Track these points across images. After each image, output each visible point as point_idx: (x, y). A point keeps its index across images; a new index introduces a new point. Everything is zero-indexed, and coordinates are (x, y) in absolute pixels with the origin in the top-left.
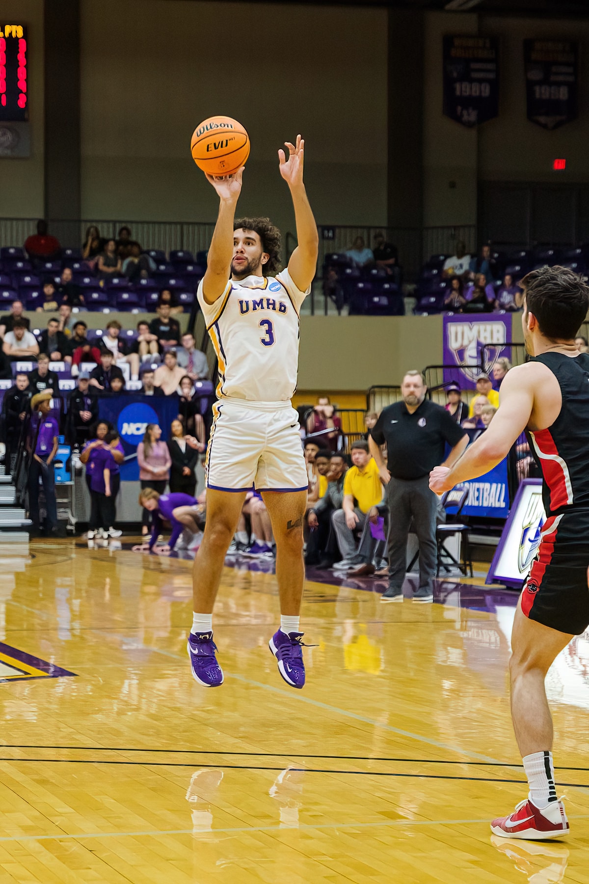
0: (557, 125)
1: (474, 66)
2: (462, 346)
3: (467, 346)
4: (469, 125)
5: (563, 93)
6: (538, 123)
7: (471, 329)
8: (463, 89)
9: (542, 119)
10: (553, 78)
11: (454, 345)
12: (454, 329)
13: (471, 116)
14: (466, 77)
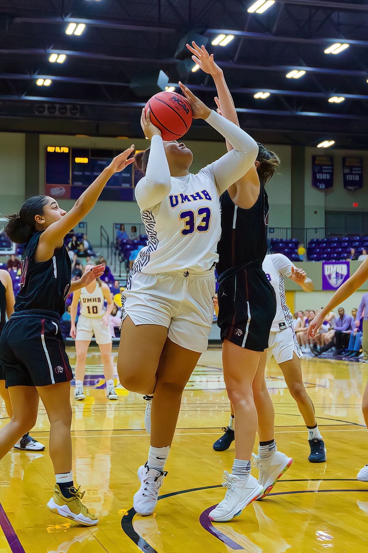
0: (355, 190)
1: (324, 167)
2: (330, 273)
3: (332, 273)
4: (321, 190)
5: (357, 178)
6: (348, 189)
7: (333, 267)
8: (319, 176)
9: (349, 188)
10: (354, 172)
11: (327, 273)
12: (326, 267)
13: (323, 186)
14: (321, 172)
